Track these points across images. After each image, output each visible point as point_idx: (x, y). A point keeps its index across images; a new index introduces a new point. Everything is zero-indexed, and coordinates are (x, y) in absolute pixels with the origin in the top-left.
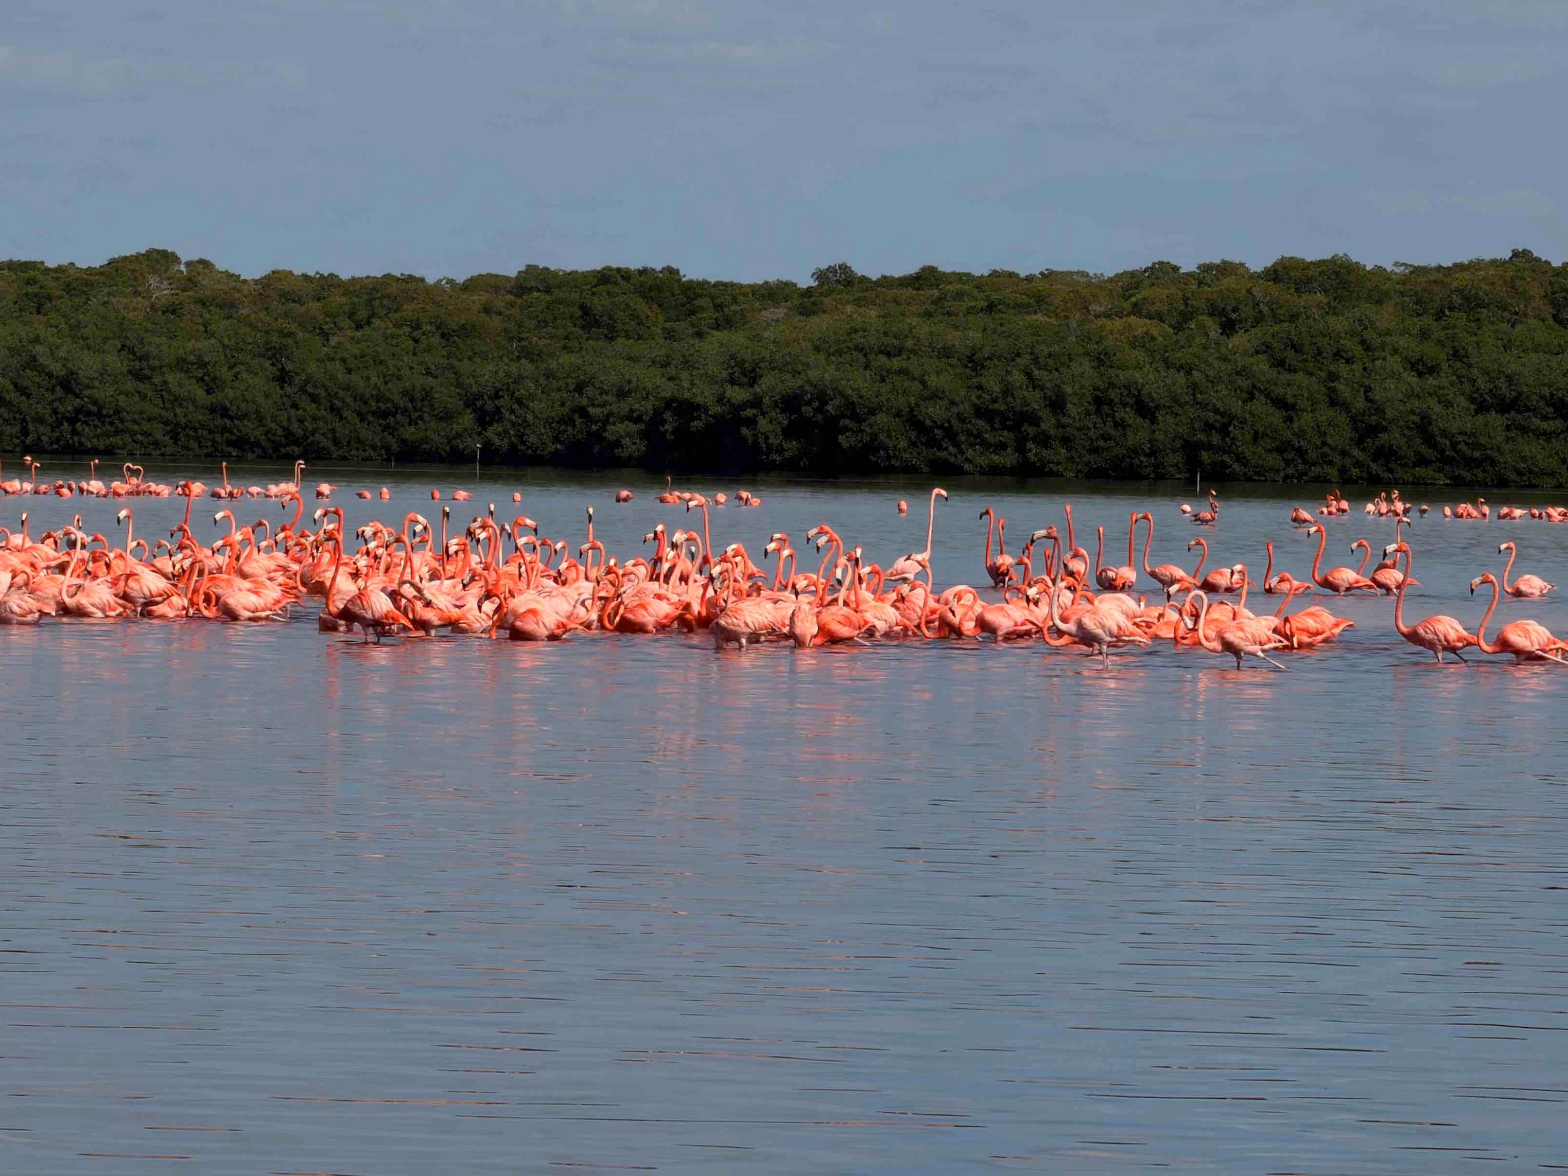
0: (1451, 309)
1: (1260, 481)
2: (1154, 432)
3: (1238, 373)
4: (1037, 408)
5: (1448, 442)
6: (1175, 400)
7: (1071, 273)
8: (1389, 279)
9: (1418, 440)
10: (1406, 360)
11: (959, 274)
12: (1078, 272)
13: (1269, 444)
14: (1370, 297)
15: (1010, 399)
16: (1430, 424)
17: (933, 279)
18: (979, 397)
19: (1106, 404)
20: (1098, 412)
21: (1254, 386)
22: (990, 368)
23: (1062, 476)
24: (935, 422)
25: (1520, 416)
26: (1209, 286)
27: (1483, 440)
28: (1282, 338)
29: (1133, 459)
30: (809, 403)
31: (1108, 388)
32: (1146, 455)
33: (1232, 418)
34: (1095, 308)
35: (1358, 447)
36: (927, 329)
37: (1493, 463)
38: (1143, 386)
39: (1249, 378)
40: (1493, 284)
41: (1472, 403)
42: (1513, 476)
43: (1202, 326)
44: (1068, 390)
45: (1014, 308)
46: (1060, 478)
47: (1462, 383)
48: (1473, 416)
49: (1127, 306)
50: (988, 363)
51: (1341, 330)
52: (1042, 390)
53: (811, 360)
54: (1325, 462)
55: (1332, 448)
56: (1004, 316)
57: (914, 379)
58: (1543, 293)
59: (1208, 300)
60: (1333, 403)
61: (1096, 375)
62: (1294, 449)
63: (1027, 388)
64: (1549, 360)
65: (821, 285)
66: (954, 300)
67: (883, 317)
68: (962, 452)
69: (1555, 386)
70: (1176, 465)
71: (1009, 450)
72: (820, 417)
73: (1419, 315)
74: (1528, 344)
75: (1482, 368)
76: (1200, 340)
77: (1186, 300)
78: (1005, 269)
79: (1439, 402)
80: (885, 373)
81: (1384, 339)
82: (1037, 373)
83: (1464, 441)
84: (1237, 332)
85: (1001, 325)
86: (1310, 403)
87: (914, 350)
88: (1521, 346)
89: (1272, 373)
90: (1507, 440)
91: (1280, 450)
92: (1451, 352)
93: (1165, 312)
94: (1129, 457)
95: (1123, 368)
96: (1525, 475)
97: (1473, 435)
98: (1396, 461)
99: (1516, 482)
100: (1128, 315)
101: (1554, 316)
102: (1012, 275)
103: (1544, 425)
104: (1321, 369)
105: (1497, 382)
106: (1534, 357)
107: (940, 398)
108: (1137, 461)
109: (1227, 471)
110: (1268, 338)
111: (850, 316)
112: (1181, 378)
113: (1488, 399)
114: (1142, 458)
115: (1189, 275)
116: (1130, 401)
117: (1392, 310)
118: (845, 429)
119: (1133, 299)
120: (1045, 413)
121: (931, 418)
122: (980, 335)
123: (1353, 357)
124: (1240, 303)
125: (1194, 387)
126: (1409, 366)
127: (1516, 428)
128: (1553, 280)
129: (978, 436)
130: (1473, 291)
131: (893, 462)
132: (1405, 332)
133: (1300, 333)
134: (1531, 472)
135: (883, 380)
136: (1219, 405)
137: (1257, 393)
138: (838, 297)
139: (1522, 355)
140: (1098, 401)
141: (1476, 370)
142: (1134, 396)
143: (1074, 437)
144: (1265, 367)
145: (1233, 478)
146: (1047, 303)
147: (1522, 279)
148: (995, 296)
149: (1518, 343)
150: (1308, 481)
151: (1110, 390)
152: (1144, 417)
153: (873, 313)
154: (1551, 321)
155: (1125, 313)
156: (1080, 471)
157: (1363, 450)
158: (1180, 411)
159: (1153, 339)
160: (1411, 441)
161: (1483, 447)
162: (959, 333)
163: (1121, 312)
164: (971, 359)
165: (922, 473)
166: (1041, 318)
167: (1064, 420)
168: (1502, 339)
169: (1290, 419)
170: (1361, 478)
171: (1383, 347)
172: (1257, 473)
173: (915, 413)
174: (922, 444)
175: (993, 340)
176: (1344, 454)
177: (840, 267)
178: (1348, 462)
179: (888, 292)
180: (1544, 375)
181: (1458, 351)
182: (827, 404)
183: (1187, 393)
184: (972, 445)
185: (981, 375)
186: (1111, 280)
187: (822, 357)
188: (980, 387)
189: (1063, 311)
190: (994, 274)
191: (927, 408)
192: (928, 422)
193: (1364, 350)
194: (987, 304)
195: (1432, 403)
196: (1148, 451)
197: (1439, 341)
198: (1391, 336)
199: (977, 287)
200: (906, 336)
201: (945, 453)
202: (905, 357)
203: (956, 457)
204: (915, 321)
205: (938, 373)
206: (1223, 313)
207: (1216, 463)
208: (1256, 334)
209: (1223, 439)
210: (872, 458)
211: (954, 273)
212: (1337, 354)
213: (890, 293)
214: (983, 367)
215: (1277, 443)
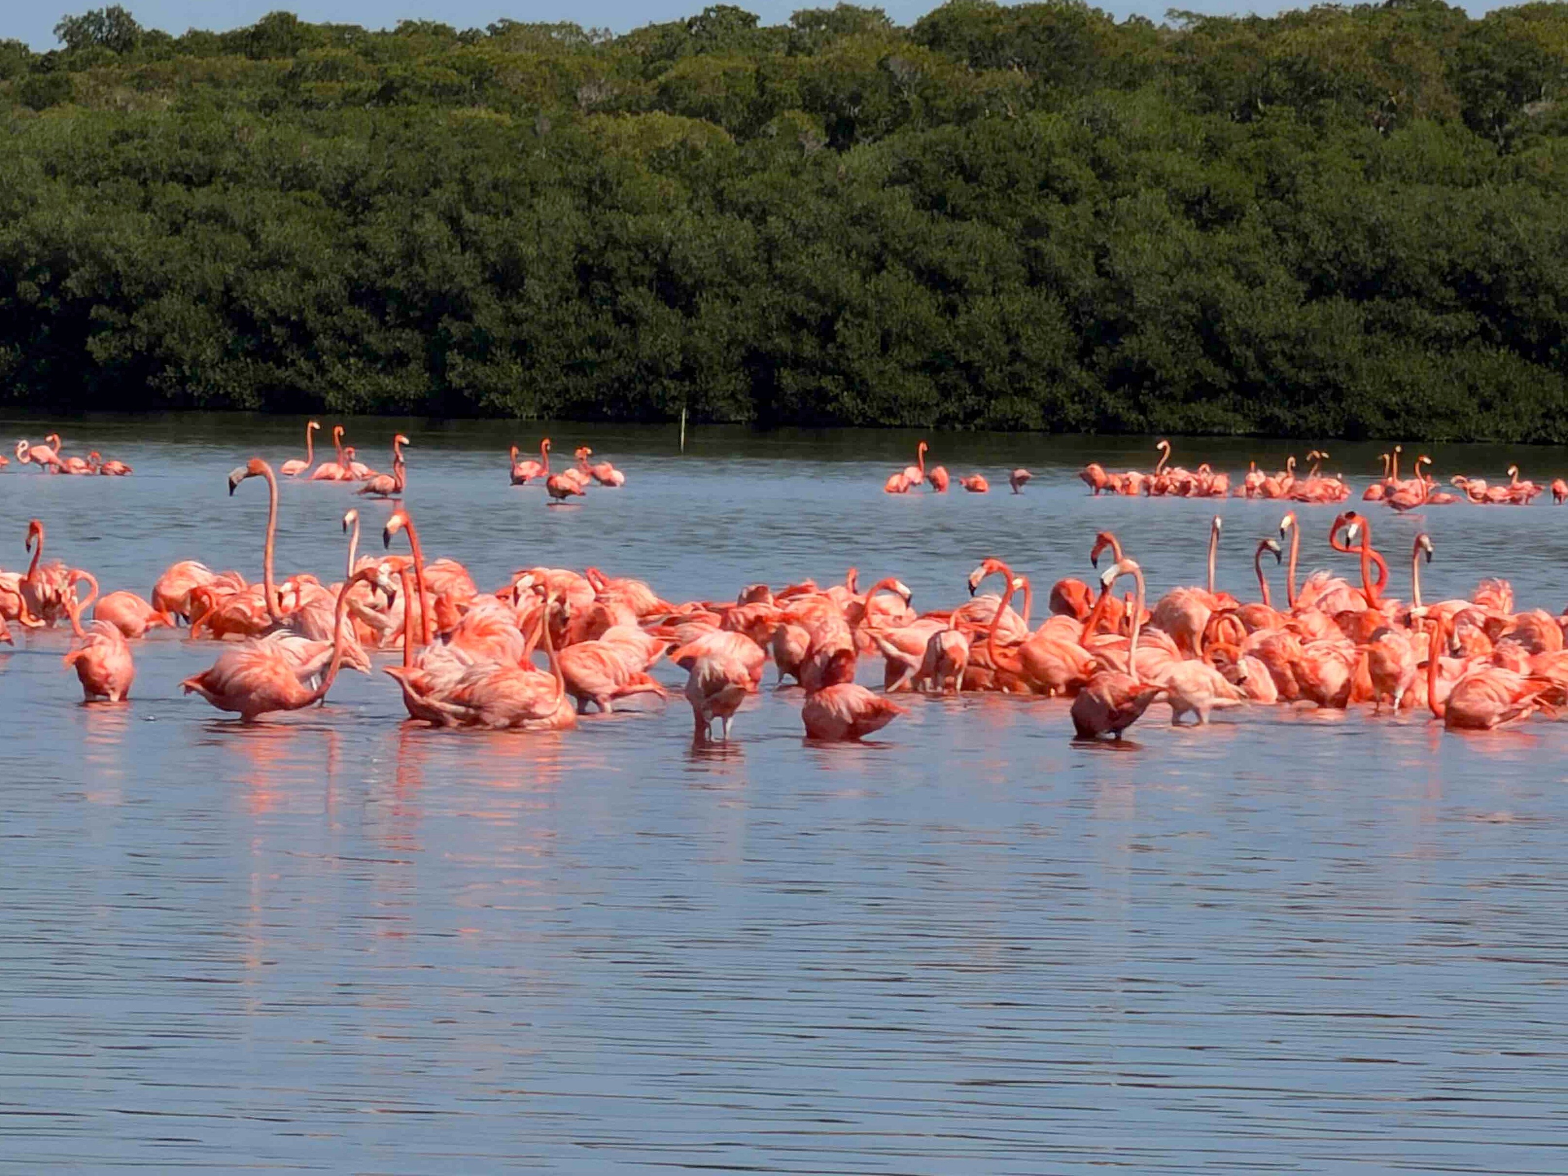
0: (1268, 101)
1: (890, 426)
2: (690, 332)
3: (855, 221)
4: (467, 284)
5: (1250, 354)
6: (732, 270)
7: (548, 28)
8: (1155, 41)
9: (1196, 349)
10: (1177, 196)
11: (338, 27)
12: (561, 27)
13: (910, 355)
14: (1113, 75)
15: (417, 268)
16: (1218, 320)
17: (287, 38)
18: (357, 265)
19: (600, 279)
20: (585, 293)
21: (884, 245)
22: (381, 209)
23: (513, 416)
24: (272, 312)
25: (1393, 306)
26: (810, 53)
27: (1318, 350)
28: (942, 153)
29: (649, 384)
30: (32, 274)
31: (605, 248)
32: (673, 376)
33: (840, 306)
34: (588, 94)
35: (1082, 363)
36: (261, 133)
37: (1338, 394)
38: (671, 244)
39: (874, 230)
40: (1349, 51)
41: (1301, 278)
42: (1375, 419)
43: (792, 130)
44: (529, 250)
45: (431, 94)
46: (509, 421)
47: (1283, 241)
48: (1303, 304)
49: (648, 90)
50: (379, 200)
51: (1054, 139)
52: (479, 250)
53: (40, 191)
54: (1016, 392)
55: (1031, 365)
56: (413, 108)
57: (233, 228)
58: (1443, 69)
59: (804, 81)
60: (1034, 280)
61: (583, 223)
62: (958, 365)
63: (451, 246)
64: (1450, 199)
65: (74, 47)
66: (318, 77)
67: (179, 110)
68: (321, 369)
69: (1460, 248)
70: (733, 395)
71: (413, 366)
72: (52, 302)
73: (1205, 110)
74: (1413, 167)
75: (1321, 213)
76: (784, 156)
77: (761, 79)
78: (429, 19)
79: (1238, 277)
80: (180, 218)
81: (1135, 155)
82: (469, 218)
83: (1283, 353)
84: (857, 142)
85: (407, 125)
86: (990, 278)
87: (236, 174)
88: (1400, 170)
89: (921, 222)
90: (1366, 352)
91: (931, 367)
92: (1264, 182)
93: (722, 102)
94: (642, 379)
95: (639, 211)
96: (1398, 416)
97: (1301, 341)
98: (1152, 390)
99: (1380, 431)
100: (651, 108)
101: (1464, 114)
102: (440, 30)
103: (1437, 322)
104: (1013, 215)
105: (1349, 241)
106: (1422, 194)
107: (283, 266)
108: (656, 389)
109: (829, 408)
110: (916, 154)
111: (124, 108)
112: (745, 230)
113: (1333, 271)
114: (666, 382)
115: (773, 32)
116: (647, 272)
117: (1153, 100)
118: (99, 326)
119: (662, 78)
120: (483, 297)
121: (263, 303)
122: (363, 146)
123: (1076, 190)
124: (863, 85)
125: (770, 246)
126: (1182, 207)
127: (1384, 327)
128: (1463, 43)
129: (354, 339)
130: (1311, 66)
131: (190, 388)
132: (1177, 143)
133: (975, 144)
134: (1409, 411)
135: (176, 229)
136: (817, 280)
137: (889, 260)
138: (103, 70)
139: (1399, 187)
140: (584, 272)
141: (1309, 215)
142: (654, 264)
143: (539, 343)
144: (905, 208)
145: (842, 421)
146: (495, 85)
147: (1406, 41)
148: (396, 70)
149: (1390, 165)
150: (983, 428)
151: (609, 254)
152: (671, 302)
153: (167, 102)
154: (1456, 122)
155: (644, 105)
156: (546, 407)
157: (1092, 367)
158: (742, 292)
159: (695, 154)
160: (1181, 350)
161: (1318, 365)
162: (322, 142)
163: (638, 105)
164: (346, 190)
165: (245, 409)
166: (483, 113)
167: (519, 309)
168: (1362, 157)
169: (951, 310)
170: (1085, 421)
171: (1133, 170)
172: (889, 412)
173: (235, 294)
174: (248, 353)
175: (389, 157)
176: (1053, 375)
177: (110, 13)
178: (1060, 391)
179: (198, 61)
180: (1438, 226)
181: (1278, 179)
182: (67, 275)
183: (755, 259)
184: (342, 357)
185: (363, 222)
186: (623, 41)
187: (60, 188)
188: (361, 246)
189: (527, 100)
190: (408, 28)
191: (258, 285)
192: (258, 312)
193: (1098, 177)
194: (379, 86)
195: (1223, 279)
196: (677, 367)
197: (1240, 160)
198: (1149, 150)
199: (366, 54)
200: (223, 146)
201: (291, 371)
202: (220, 188)
203: (311, 378)
204: (240, 117)
205: (280, 219)
206: (832, 106)
207: (809, 392)
208: (891, 146)
209: (823, 347)
210: (152, 381)
211: (329, 27)
212: (1046, 184)
213: (201, 64)
214: (368, 206)
215: (925, 355)
